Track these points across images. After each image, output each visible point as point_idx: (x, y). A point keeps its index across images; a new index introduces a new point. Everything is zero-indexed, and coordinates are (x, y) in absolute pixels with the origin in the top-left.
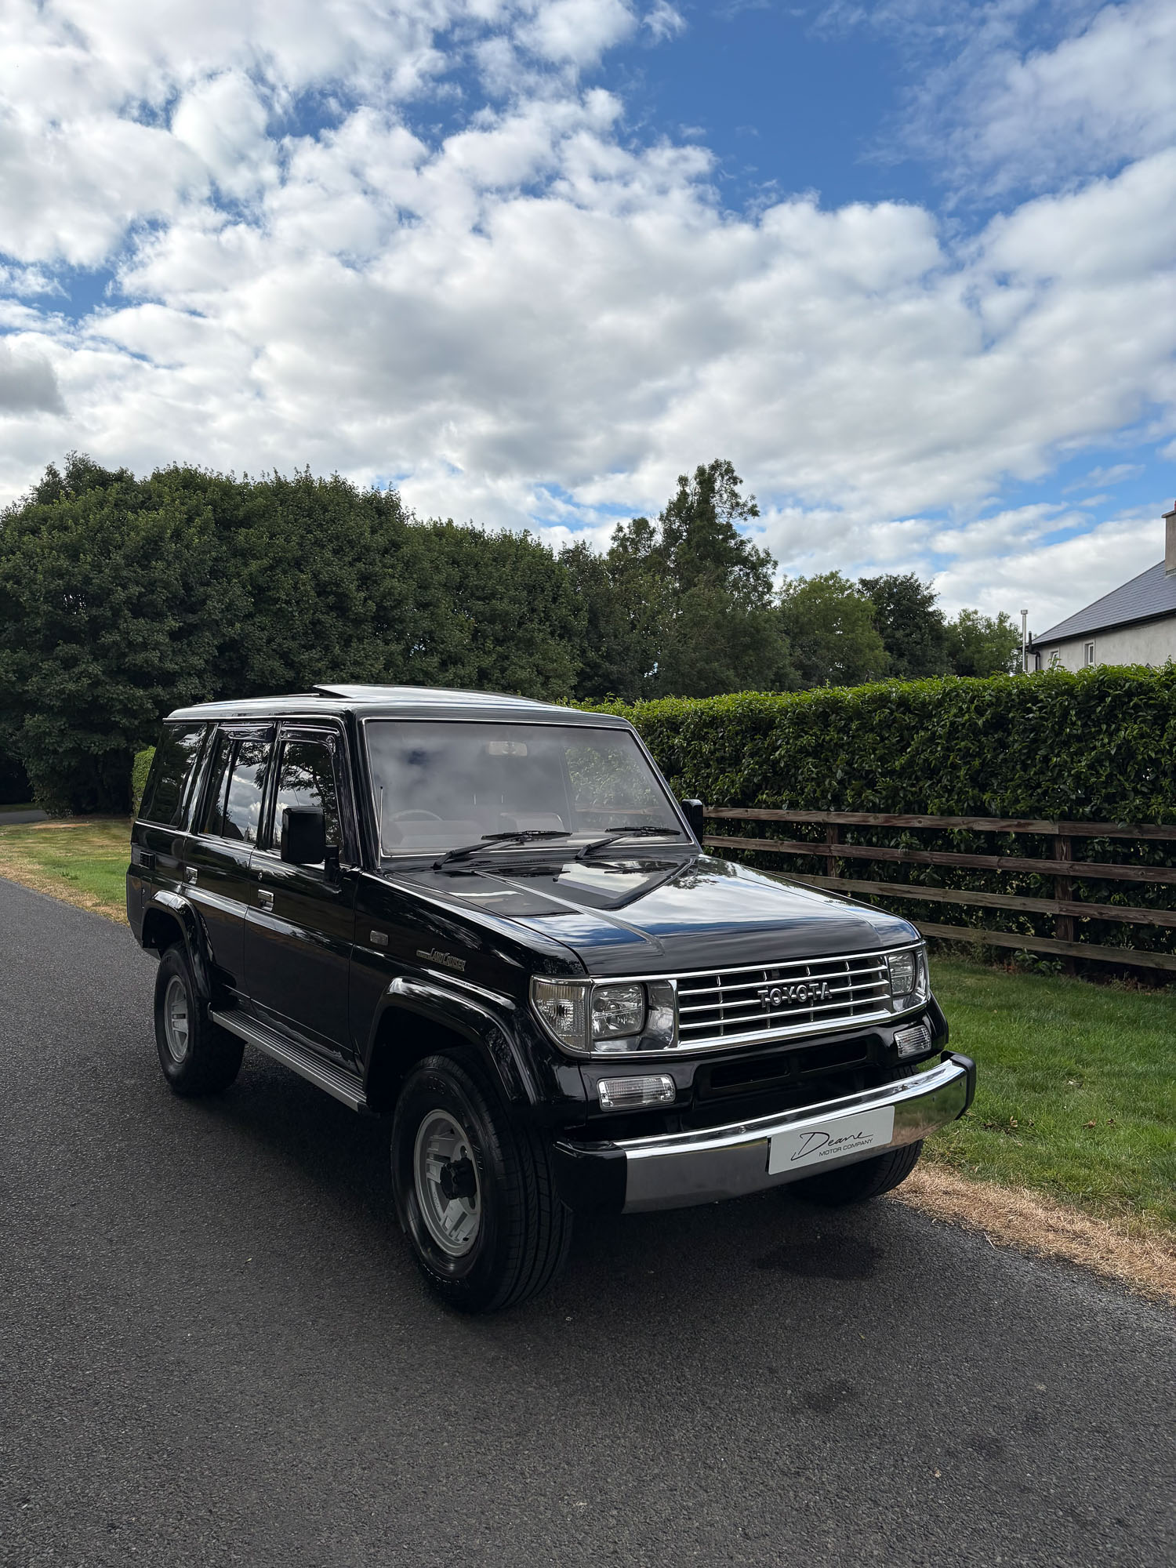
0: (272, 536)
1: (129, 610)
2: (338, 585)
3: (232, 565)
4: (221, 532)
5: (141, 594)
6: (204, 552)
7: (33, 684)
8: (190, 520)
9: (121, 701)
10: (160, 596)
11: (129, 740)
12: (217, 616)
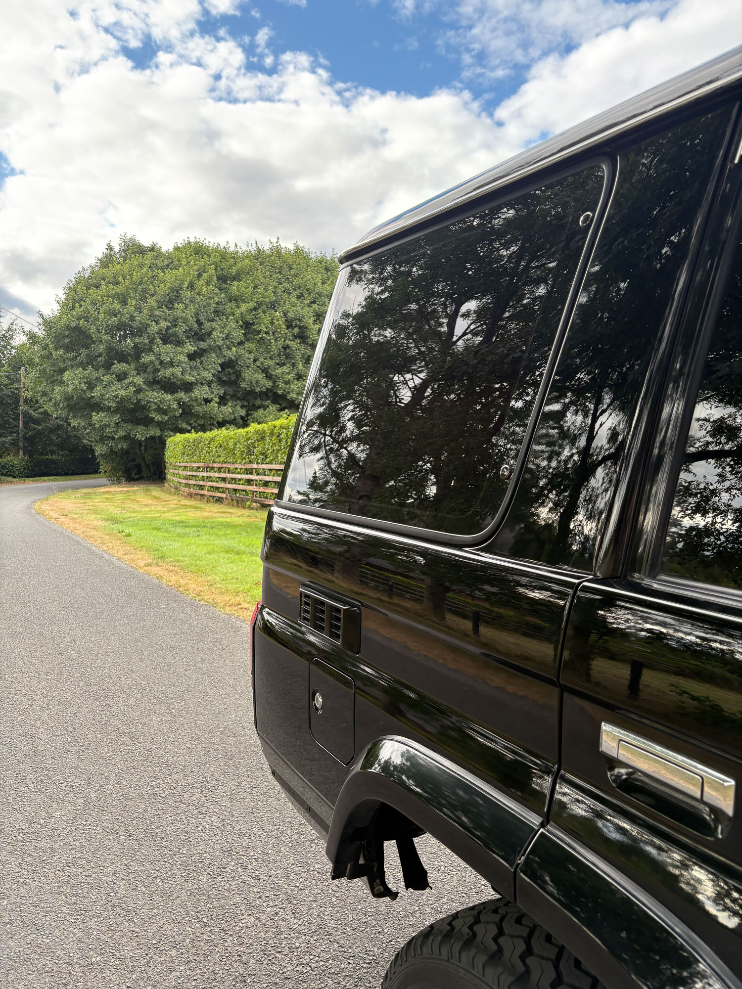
0: (255, 287)
1: (160, 338)
2: (300, 320)
3: (229, 307)
4: (220, 285)
5: (168, 328)
6: (209, 298)
7: (97, 392)
8: (200, 275)
9: (155, 403)
10: (181, 330)
11: (161, 430)
12: (220, 343)
